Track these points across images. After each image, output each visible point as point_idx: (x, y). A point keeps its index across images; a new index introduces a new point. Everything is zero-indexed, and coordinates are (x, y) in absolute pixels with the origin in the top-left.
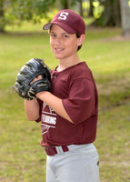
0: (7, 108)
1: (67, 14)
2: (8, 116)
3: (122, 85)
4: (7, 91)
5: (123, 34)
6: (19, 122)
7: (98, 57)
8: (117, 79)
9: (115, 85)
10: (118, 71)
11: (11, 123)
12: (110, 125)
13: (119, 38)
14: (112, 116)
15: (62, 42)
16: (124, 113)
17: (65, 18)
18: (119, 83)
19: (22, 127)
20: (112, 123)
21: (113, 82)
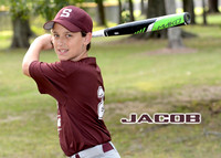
0: (34, 132)
1: (70, 11)
2: (35, 141)
3: (169, 103)
4: (34, 112)
5: (170, 46)
6: (47, 147)
7: (141, 73)
8: (163, 96)
9: (161, 103)
10: (164, 88)
11: (38, 148)
12: (156, 148)
13: (165, 50)
14: (158, 138)
15: (65, 41)
16: (171, 134)
17: (68, 15)
18: (165, 101)
19: (52, 152)
20: (158, 146)
21: (159, 100)
